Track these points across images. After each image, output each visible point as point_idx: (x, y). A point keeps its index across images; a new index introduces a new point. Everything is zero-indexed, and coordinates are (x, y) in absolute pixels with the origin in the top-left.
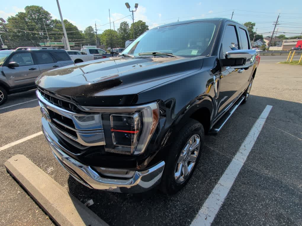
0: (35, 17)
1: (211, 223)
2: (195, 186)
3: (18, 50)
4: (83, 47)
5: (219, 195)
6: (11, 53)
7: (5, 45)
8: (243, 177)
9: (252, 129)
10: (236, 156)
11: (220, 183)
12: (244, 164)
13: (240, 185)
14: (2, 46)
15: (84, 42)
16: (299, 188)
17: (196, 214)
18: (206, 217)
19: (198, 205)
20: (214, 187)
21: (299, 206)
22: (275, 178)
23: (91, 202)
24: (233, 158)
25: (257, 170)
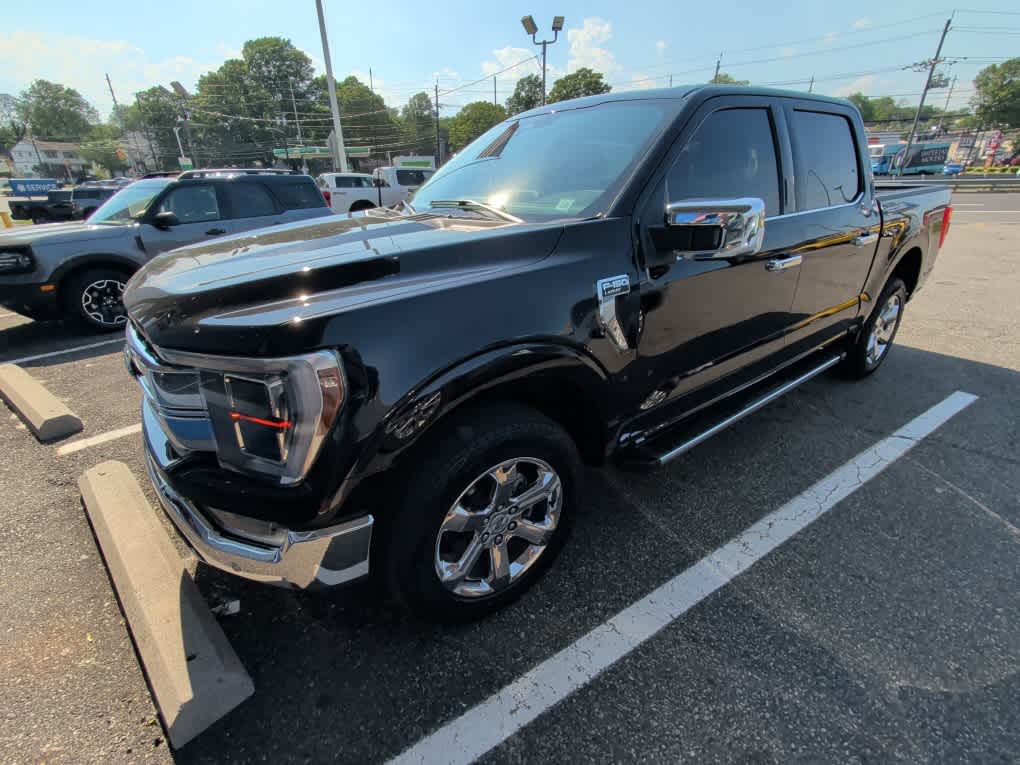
0: (269, 72)
1: (522, 725)
2: (533, 617)
3: (184, 177)
4: (395, 159)
5: (590, 658)
6: (165, 186)
7: (187, 156)
8: (704, 620)
9: (836, 470)
10: (719, 550)
11: (614, 623)
12: (732, 580)
13: (676, 642)
14: (180, 159)
15: (398, 144)
16: (891, 688)
17: (491, 692)
18: (514, 708)
19: (512, 671)
20: (589, 630)
21: (846, 744)
22: (817, 644)
23: (234, 607)
24: (703, 556)
25: (767, 606)
